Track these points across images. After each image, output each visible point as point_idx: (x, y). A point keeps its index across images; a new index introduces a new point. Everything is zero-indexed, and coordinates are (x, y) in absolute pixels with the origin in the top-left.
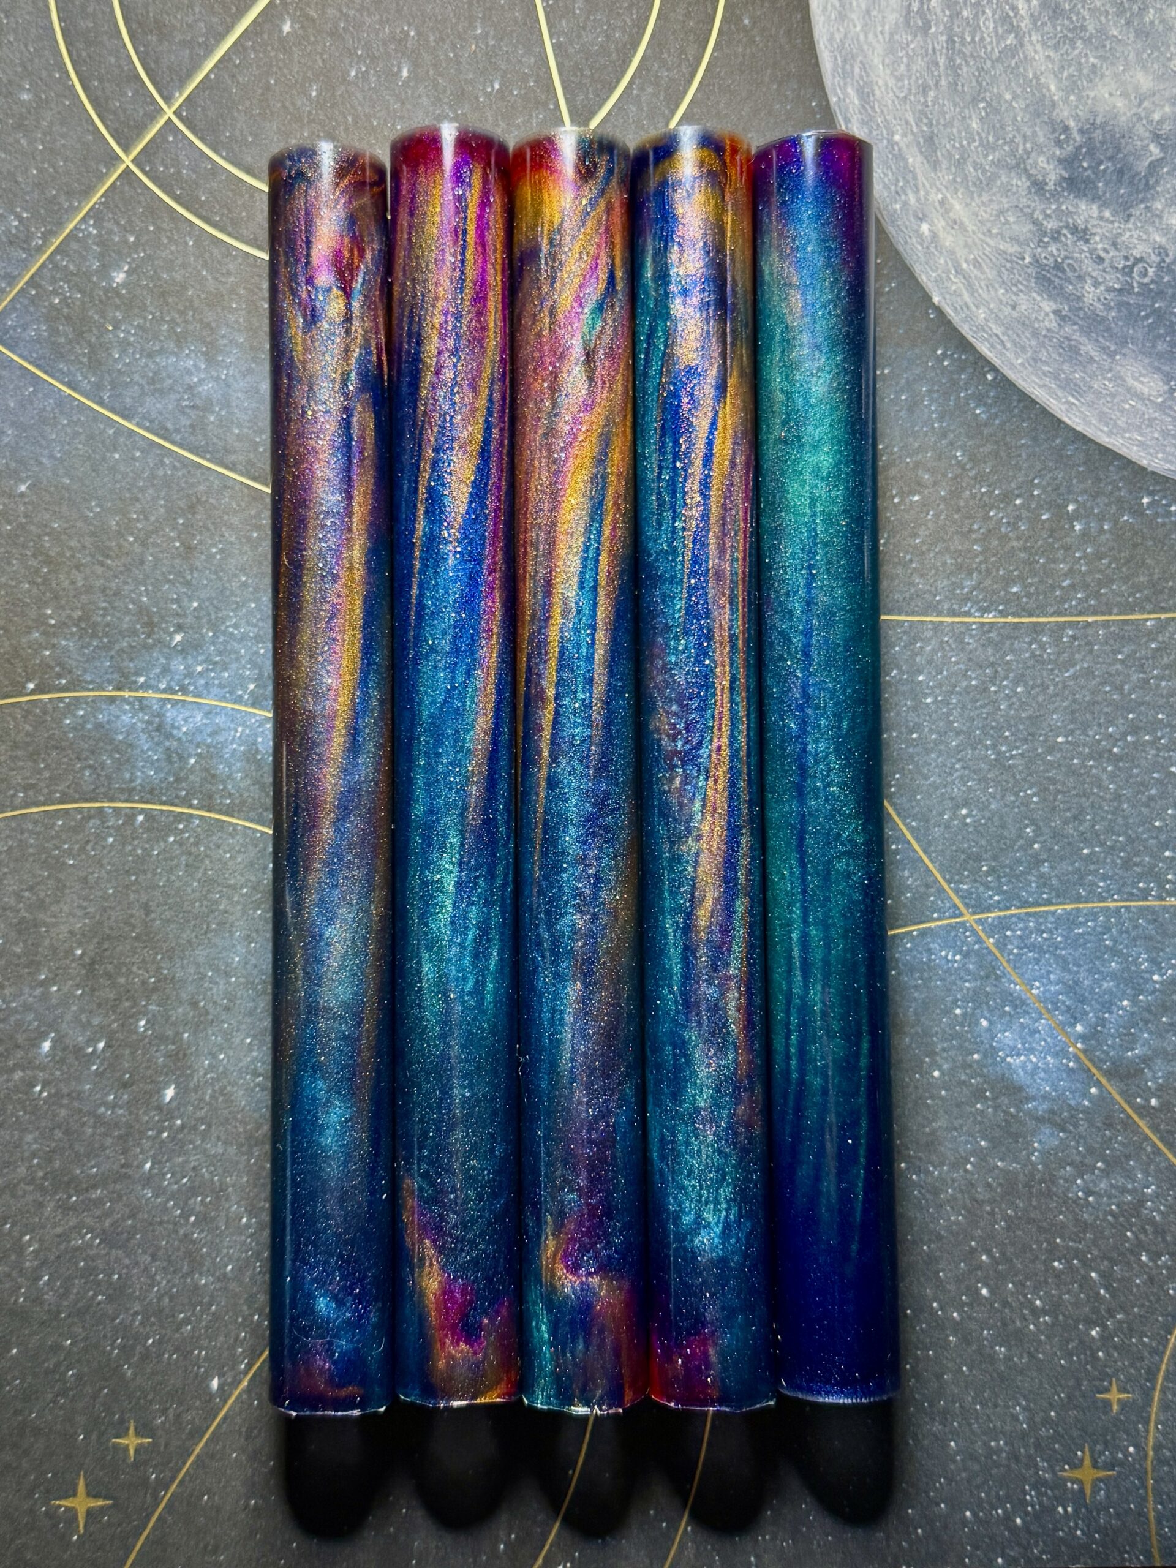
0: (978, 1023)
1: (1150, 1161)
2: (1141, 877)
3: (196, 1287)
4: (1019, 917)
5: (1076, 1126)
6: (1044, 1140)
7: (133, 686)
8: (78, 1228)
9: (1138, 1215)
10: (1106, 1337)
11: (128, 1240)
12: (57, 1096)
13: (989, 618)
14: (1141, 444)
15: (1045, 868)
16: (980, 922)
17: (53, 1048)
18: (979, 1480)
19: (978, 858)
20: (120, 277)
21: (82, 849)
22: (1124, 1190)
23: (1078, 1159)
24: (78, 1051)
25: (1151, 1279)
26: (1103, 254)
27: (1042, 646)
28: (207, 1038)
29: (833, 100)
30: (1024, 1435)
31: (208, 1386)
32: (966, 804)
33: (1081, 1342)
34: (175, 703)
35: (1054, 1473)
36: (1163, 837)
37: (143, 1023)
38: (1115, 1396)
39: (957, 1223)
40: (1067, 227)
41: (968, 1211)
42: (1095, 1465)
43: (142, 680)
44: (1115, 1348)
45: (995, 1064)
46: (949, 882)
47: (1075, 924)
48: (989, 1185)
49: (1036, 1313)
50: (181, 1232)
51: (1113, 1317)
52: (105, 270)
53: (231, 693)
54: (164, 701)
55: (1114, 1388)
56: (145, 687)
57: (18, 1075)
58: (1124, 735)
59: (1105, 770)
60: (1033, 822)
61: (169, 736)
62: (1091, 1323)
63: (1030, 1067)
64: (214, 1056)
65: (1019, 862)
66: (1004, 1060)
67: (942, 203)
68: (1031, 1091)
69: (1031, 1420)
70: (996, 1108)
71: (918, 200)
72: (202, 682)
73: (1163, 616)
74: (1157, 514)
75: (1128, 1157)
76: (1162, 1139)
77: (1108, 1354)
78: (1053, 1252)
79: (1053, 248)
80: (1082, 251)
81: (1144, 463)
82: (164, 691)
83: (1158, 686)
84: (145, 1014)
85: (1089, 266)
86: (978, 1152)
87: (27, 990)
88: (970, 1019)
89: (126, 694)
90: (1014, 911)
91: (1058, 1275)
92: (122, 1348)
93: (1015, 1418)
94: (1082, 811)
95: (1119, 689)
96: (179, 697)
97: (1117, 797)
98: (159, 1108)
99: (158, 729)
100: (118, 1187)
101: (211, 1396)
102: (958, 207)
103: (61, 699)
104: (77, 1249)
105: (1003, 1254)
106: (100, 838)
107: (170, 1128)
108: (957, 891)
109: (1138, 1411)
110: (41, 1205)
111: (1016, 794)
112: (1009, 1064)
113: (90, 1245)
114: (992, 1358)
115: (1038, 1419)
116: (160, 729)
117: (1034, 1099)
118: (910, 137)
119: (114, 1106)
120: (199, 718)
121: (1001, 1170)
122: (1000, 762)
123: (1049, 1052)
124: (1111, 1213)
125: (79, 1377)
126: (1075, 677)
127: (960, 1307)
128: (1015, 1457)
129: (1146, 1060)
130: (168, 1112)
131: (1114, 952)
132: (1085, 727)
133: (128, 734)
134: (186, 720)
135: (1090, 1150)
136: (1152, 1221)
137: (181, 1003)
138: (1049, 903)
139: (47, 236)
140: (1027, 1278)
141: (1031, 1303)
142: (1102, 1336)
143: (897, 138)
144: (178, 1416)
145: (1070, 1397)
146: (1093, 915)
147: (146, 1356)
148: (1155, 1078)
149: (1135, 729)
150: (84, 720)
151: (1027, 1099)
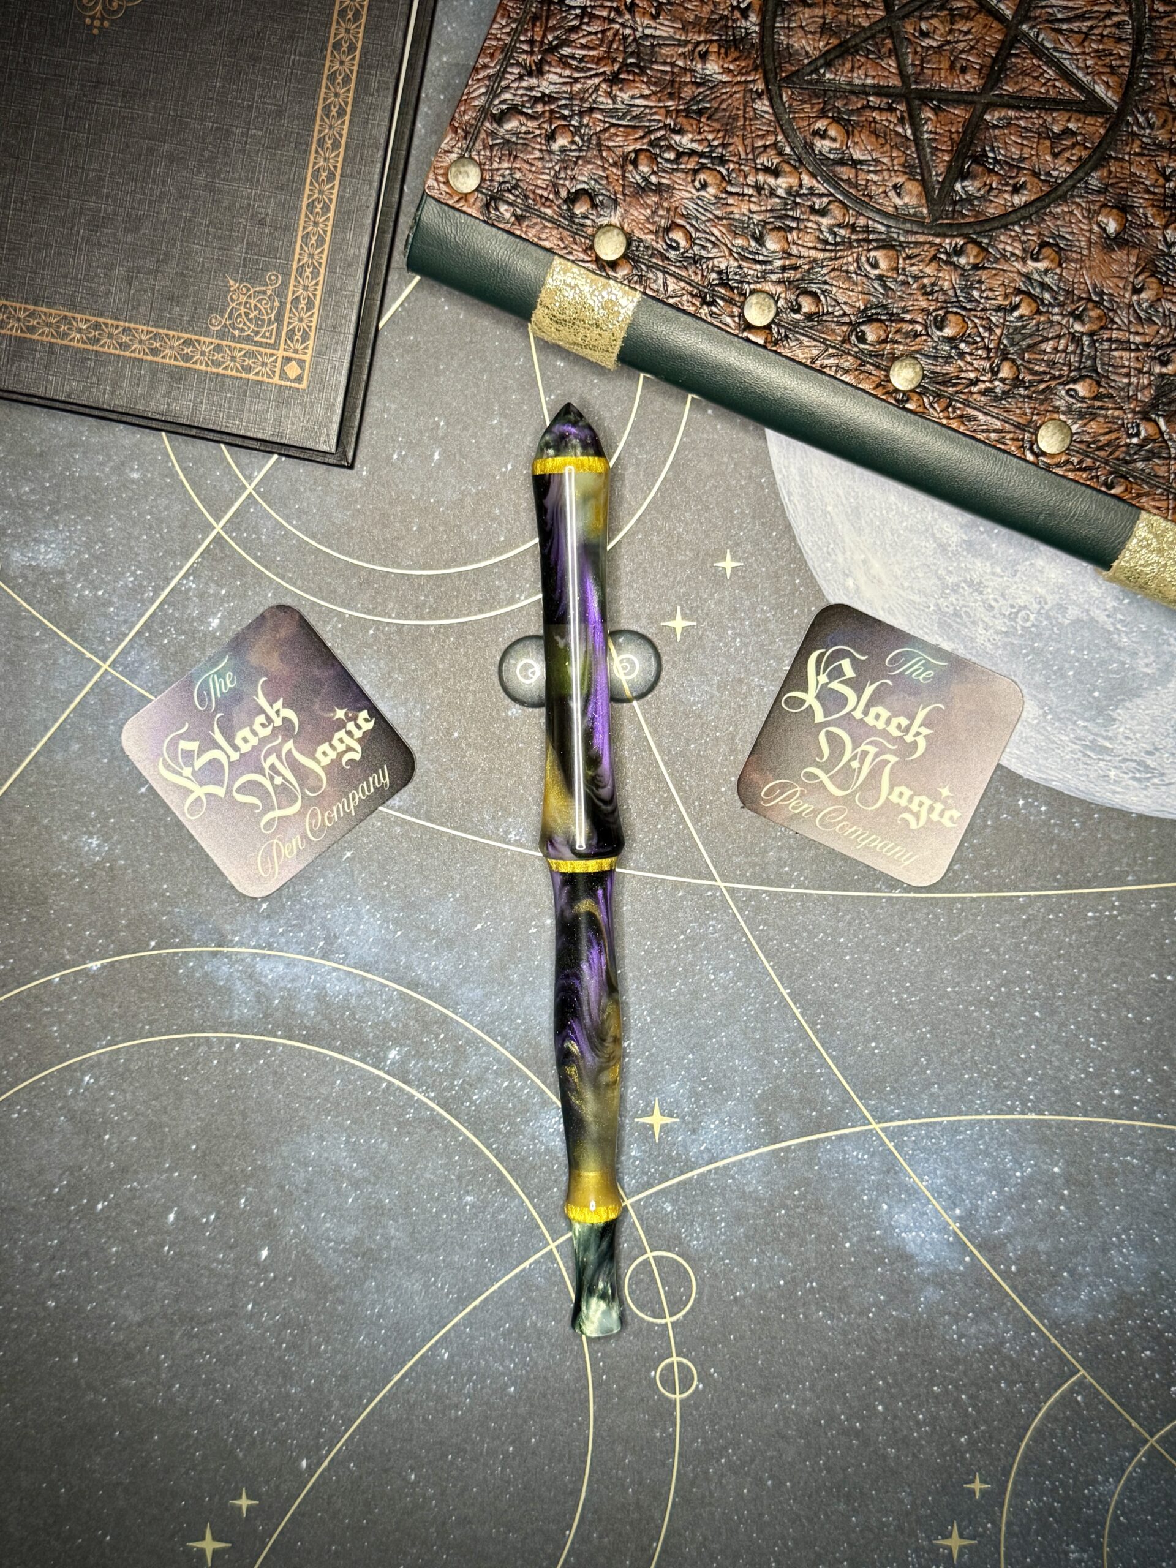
0: (880, 1207)
1: (1010, 1312)
2: (1009, 1097)
3: (288, 1394)
4: (914, 1126)
5: (953, 1285)
6: (930, 1295)
7: (230, 944)
8: (200, 1351)
9: (999, 1352)
10: (972, 1442)
11: (237, 1360)
12: (180, 1256)
14: (1019, 758)
15: (935, 1089)
16: (884, 1130)
17: (177, 1219)
18: (873, 1546)
19: (884, 1081)
20: (215, 623)
21: (195, 1069)
22: (989, 1334)
23: (954, 1310)
24: (195, 1220)
25: (1008, 1402)
26: (993, 603)
27: (937, 917)
28: (291, 1213)
29: (778, 477)
30: (908, 1514)
31: (299, 1465)
32: (875, 1038)
33: (953, 1446)
34: (263, 956)
35: (930, 1541)
36: (1027, 1066)
37: (243, 1201)
38: (977, 1486)
39: (860, 1356)
40: (965, 581)
41: (869, 1348)
42: (961, 1536)
43: (237, 939)
44: (980, 1451)
45: (892, 1237)
46: (860, 1099)
47: (957, 1132)
48: (886, 1329)
49: (918, 1424)
50: (276, 1354)
51: (977, 1428)
52: (202, 619)
53: (307, 949)
54: (254, 955)
55: (978, 1480)
56: (241, 944)
57: (151, 1239)
58: (999, 987)
59: (983, 1014)
60: (927, 1054)
61: (259, 983)
62: (961, 1433)
63: (919, 1241)
64: (297, 1226)
65: (915, 1084)
66: (899, 1235)
67: (865, 562)
68: (920, 1259)
69: (913, 1503)
70: (892, 1271)
71: (845, 560)
72: (283, 940)
73: (1032, 893)
74: (1031, 814)
75: (993, 1309)
76: (1019, 1296)
77: (973, 1456)
78: (932, 1381)
79: (953, 599)
80: (976, 601)
81: (1021, 772)
82: (255, 947)
83: (1026, 949)
84: (245, 1194)
85: (981, 613)
86: (877, 1304)
87: (156, 1175)
88: (874, 1204)
89: (225, 949)
90: (910, 1122)
91: (936, 1397)
92: (235, 1437)
93: (901, 1501)
94: (964, 1045)
95: (995, 950)
96: (266, 952)
97: (992, 1035)
98: (257, 1264)
99: (251, 977)
100: (228, 1322)
101: (300, 1473)
102: (877, 567)
103: (177, 953)
104: (200, 1365)
105: (895, 1380)
106: (207, 1060)
107: (265, 1279)
108: (866, 1106)
109: (994, 1498)
110: (172, 1333)
111: (914, 1032)
112: (903, 1238)
113: (209, 1363)
114: (885, 1457)
115: (918, 1502)
116: (252, 976)
117: (922, 1264)
118: (841, 508)
119: (222, 1262)
120: (281, 969)
121: (895, 1318)
122: (901, 1007)
123: (933, 1230)
124: (979, 1351)
125: (204, 1457)
126: (961, 941)
127: (862, 1419)
128: (900, 1529)
129: (1008, 1236)
130: (264, 1268)
131: (986, 1154)
132: (970, 979)
133: (228, 980)
134: (271, 970)
135: (963, 1303)
136: (1010, 1358)
137: (271, 1187)
138: (937, 1115)
139: (157, 590)
140: (913, 1398)
141: (915, 1417)
142: (968, 1442)
143: (829, 508)
144: (277, 1487)
145: (943, 1487)
146: (971, 1125)
147: (253, 1443)
148: (1015, 1250)
149: (1006, 982)
150: (194, 969)
151: (917, 1265)
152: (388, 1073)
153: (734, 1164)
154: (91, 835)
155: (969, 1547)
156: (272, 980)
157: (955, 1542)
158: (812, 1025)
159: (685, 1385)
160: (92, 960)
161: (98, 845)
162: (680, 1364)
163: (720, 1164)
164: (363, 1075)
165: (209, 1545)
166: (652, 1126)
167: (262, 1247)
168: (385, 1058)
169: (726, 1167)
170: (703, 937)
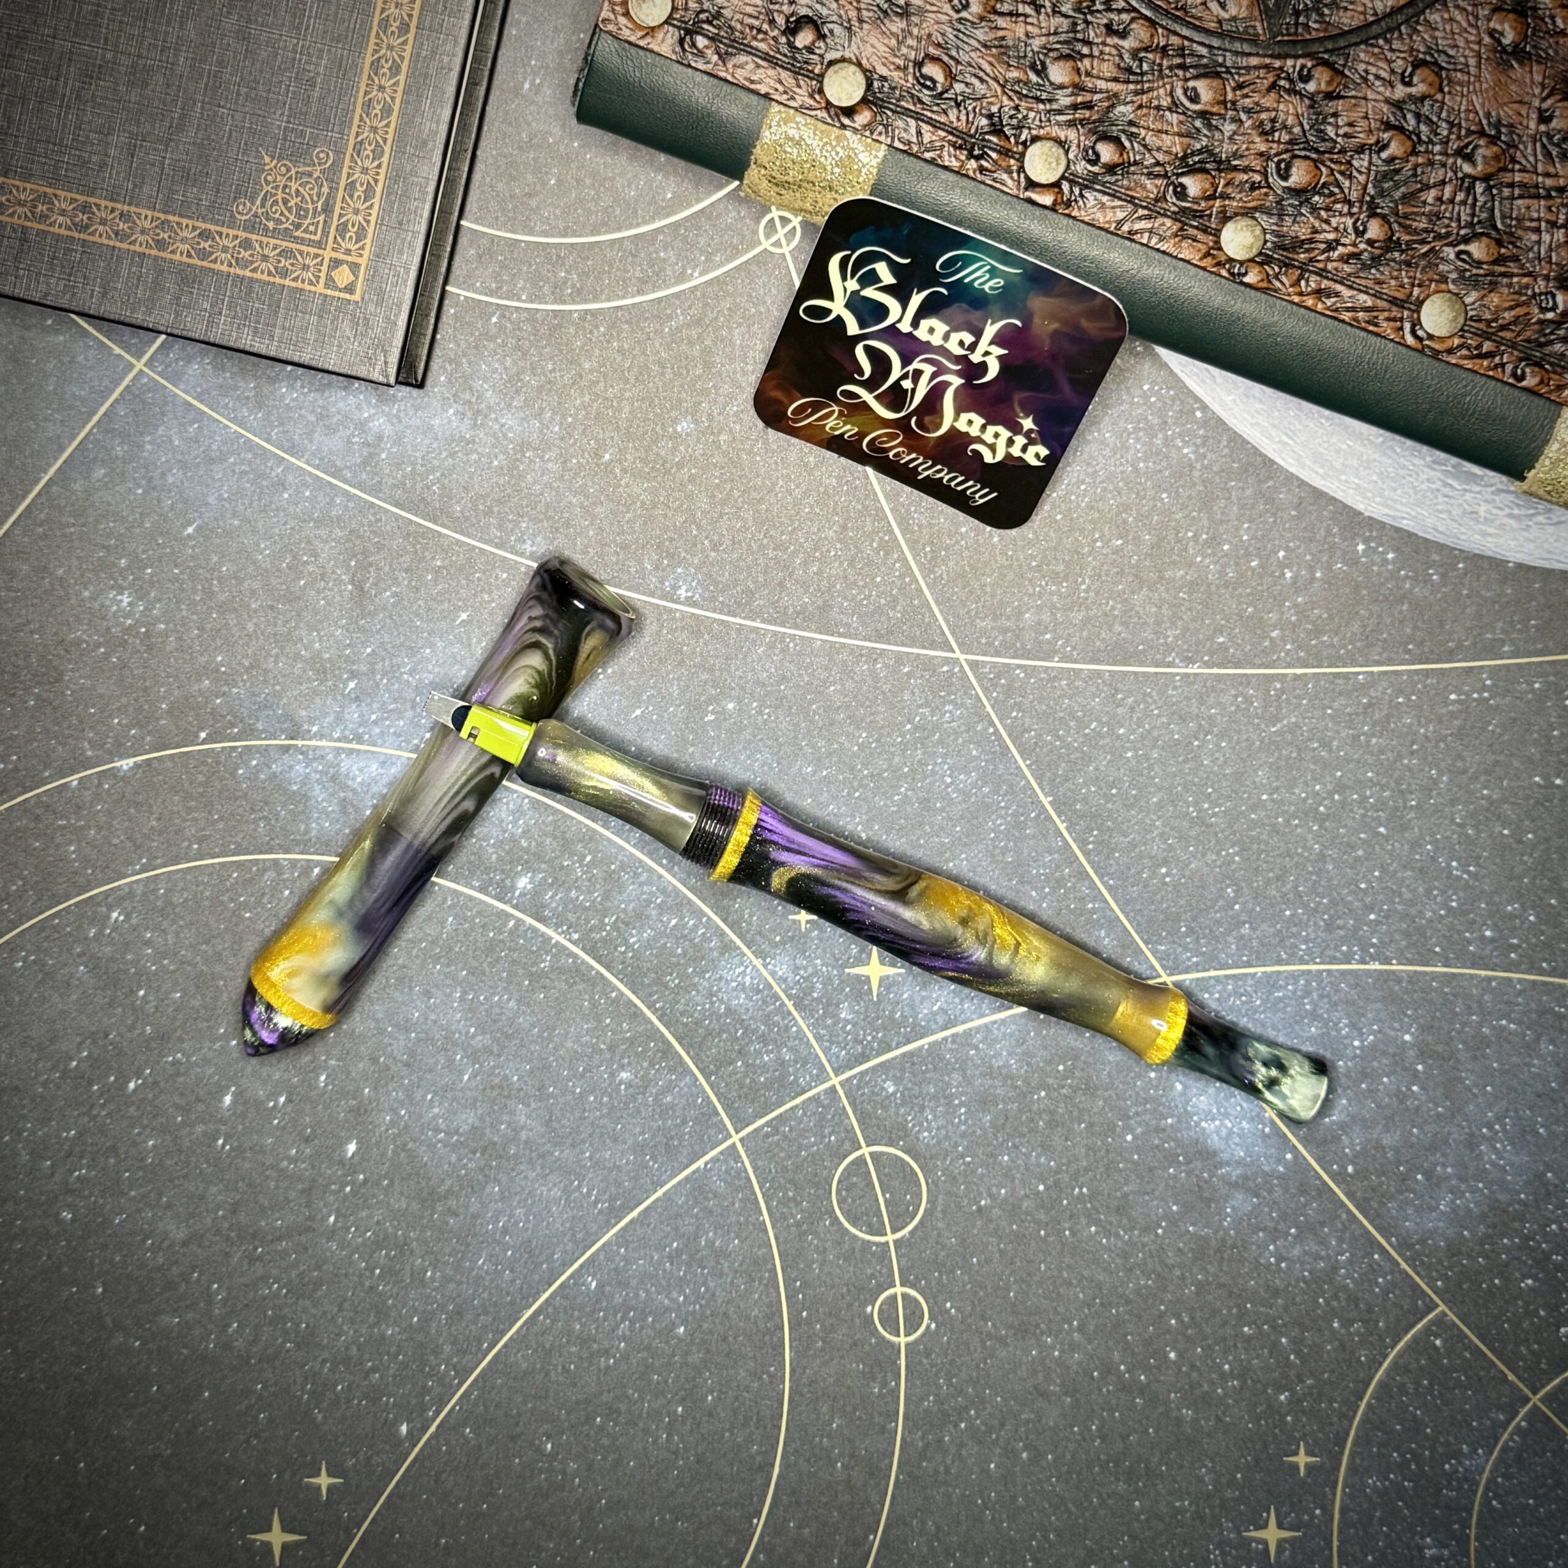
0: (1172, 1088)
1: (1345, 1228)
2: (1343, 940)
3: (383, 1337)
4: (1217, 979)
5: (1270, 1192)
6: (1239, 1203)
7: (306, 735)
8: (264, 1278)
9: (1331, 1282)
10: (1295, 1401)
11: (315, 1291)
12: (239, 1151)
13: (1194, 669)
14: (1358, 487)
15: (1246, 929)
17: (235, 1102)
18: (1164, 1539)
19: (1177, 918)
21: (259, 902)
22: (1318, 1257)
23: (1270, 1225)
24: (259, 1104)
25: (1343, 1346)
27: (1248, 701)
28: (388, 1094)
30: (1209, 1496)
31: (398, 1431)
32: (1165, 862)
33: (1269, 1406)
34: (351, 752)
35: (1239, 1532)
36: (1368, 900)
37: (323, 1078)
38: (1302, 1459)
39: (1146, 1287)
41: (1159, 1275)
42: (1280, 1526)
43: (315, 729)
44: (1304, 1412)
45: (1188, 1128)
46: (1146, 943)
47: (1275, 987)
48: (1179, 1250)
49: (1223, 1376)
50: (367, 1284)
51: (1302, 1382)
53: (408, 742)
54: (338, 751)
55: (1302, 1451)
56: (321, 736)
57: (200, 1129)
58: (1331, 794)
59: (1310, 831)
60: (1235, 883)
61: (345, 787)
62: (1281, 1389)
63: (1224, 1132)
64: (395, 1112)
65: (1218, 923)
66: (1197, 1124)
68: (1225, 1156)
69: (1216, 1482)
70: (1189, 1173)
72: (377, 730)
73: (1375, 669)
74: (1373, 563)
75: (1322, 1224)
76: (1357, 1207)
77: (1296, 1420)
78: (1242, 1318)
81: (1360, 507)
82: (339, 740)
83: (1368, 742)
84: (326, 1068)
86: (1168, 1216)
87: (207, 1044)
88: (1163, 1083)
89: (300, 743)
90: (1212, 973)
91: (1248, 1339)
92: (312, 1393)
93: (1200, 1480)
94: (1285, 871)
95: (1326, 745)
96: (354, 746)
97: (1322, 857)
98: (341, 1163)
99: (333, 779)
100: (303, 1239)
101: (397, 1441)
103: (234, 748)
104: (264, 1298)
105: (1192, 1318)
106: (276, 889)
107: (353, 1183)
108: (1154, 953)
109: (1323, 1475)
110: (227, 1255)
111: (1218, 854)
112: (1204, 1129)
113: (276, 1295)
114: (1179, 1421)
115: (1223, 1480)
116: (335, 779)
117: (1228, 1164)
119: (295, 1160)
120: (374, 767)
121: (1193, 1235)
122: (1201, 820)
123: (1244, 1118)
124: (1304, 1278)
125: (271, 1420)
126: (1280, 733)
127: (1147, 1369)
128: (1199, 1516)
129: (1343, 1126)
130: (351, 1167)
131: (1314, 1016)
132: (1291, 785)
133: (303, 784)
134: (361, 770)
135: (1283, 1216)
136: (1345, 1288)
137: (361, 1058)
138: (1249, 965)
140: (1216, 1343)
141: (1220, 1366)
142: (1290, 1401)
144: (369, 1459)
145: (1257, 1460)
146: (1294, 977)
147: (335, 1403)
148: (1352, 1145)
149: (1340, 788)
150: (257, 770)
151: (1221, 1164)
152: (516, 907)
153: (978, 1029)
154: (121, 590)
155: (1291, 1541)
156: (362, 784)
157: (1272, 1534)
158: (1083, 844)
159: (913, 1321)
160: (122, 757)
161: (130, 604)
162: (905, 1296)
163: (959, 1029)
164: (483, 910)
165: (277, 1538)
166: (868, 978)
167: (348, 1141)
168: (513, 888)
169: (968, 1034)
170: (937, 727)
